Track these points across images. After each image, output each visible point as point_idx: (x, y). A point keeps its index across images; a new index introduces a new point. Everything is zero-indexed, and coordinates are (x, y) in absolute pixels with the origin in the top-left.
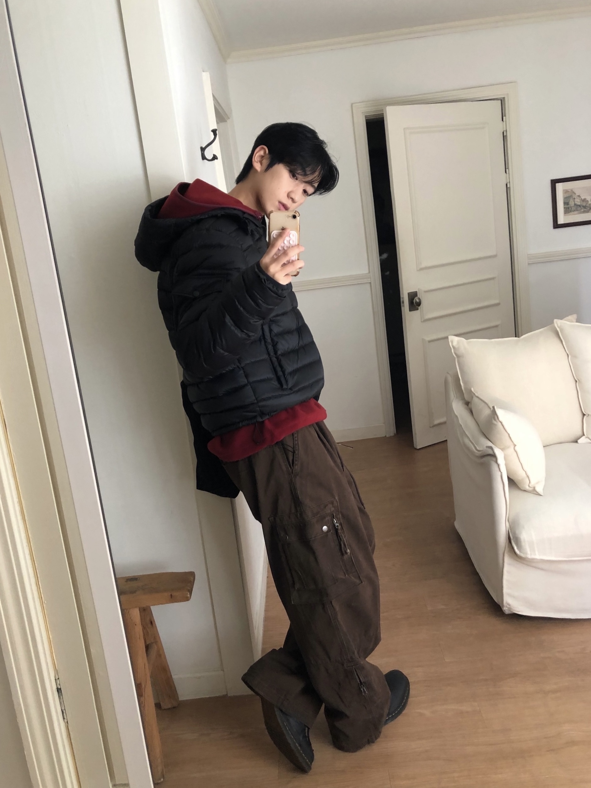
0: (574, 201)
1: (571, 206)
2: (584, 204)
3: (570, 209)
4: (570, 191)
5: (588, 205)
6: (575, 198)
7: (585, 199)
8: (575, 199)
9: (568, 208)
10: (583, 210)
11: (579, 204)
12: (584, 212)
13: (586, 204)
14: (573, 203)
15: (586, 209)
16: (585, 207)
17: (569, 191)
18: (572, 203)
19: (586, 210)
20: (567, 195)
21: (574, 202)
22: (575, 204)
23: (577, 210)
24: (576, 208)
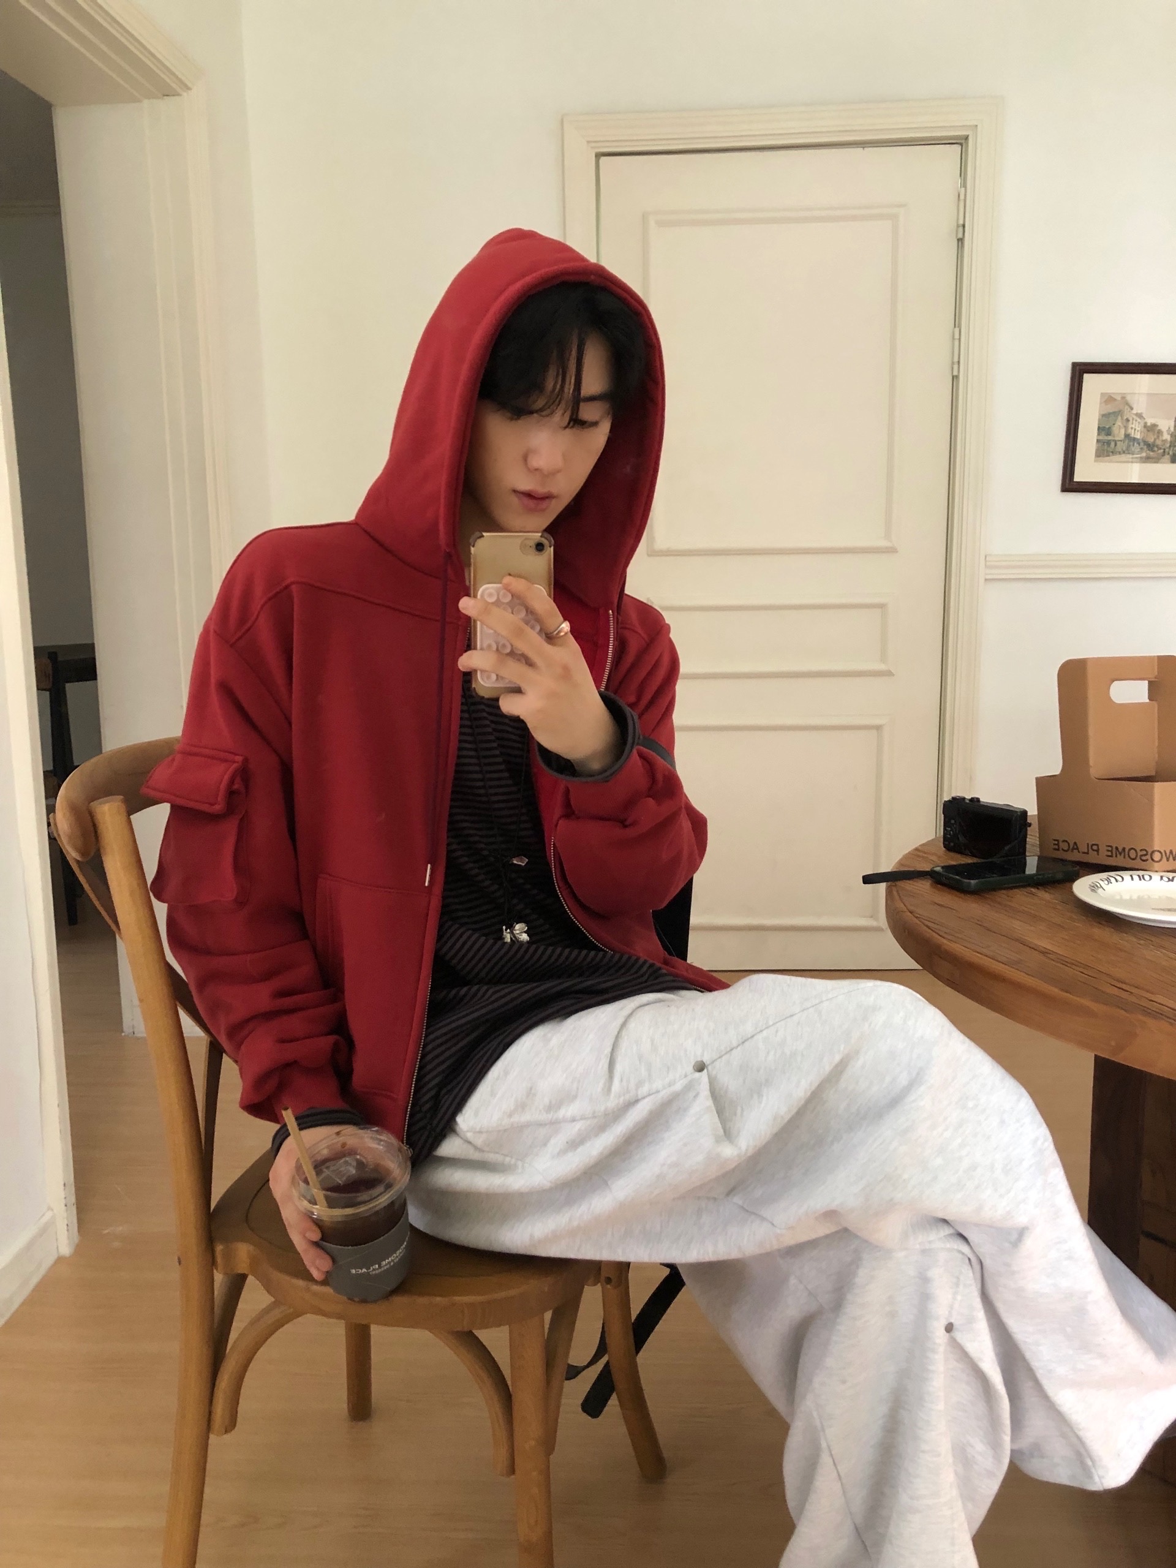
0: (1126, 428)
1: (1117, 439)
2: (1151, 440)
3: (1113, 444)
4: (1119, 398)
5: (1158, 442)
6: (1131, 419)
7: (1154, 426)
8: (1128, 420)
9: (1108, 443)
10: (1144, 455)
11: (1138, 436)
12: (1147, 459)
13: (1155, 440)
14: (1123, 431)
15: (1153, 451)
16: (1150, 446)
17: (1115, 400)
18: (1119, 433)
19: (1152, 453)
20: (1110, 408)
21: (1125, 431)
22: (1127, 436)
23: (1127, 451)
24: (1128, 447)
